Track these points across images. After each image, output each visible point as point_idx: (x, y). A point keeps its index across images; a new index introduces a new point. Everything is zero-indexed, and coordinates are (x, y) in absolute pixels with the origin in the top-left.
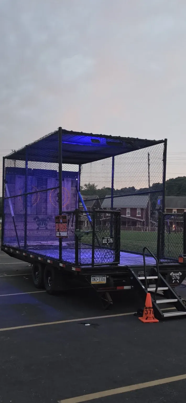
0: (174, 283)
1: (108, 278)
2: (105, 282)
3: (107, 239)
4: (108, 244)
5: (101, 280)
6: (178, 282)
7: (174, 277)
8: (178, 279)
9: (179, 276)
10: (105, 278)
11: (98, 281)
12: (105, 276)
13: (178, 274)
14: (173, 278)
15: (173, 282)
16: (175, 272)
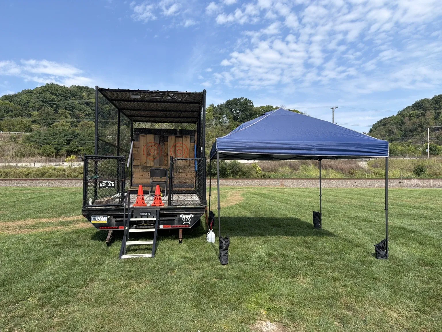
0: (184, 225)
1: (109, 218)
2: (106, 222)
3: (107, 182)
4: (107, 187)
5: (101, 220)
6: (190, 223)
7: (185, 219)
8: (189, 221)
9: (190, 218)
10: (106, 218)
11: (98, 221)
12: (106, 216)
13: (190, 216)
14: (183, 220)
15: (184, 223)
16: (185, 214)
